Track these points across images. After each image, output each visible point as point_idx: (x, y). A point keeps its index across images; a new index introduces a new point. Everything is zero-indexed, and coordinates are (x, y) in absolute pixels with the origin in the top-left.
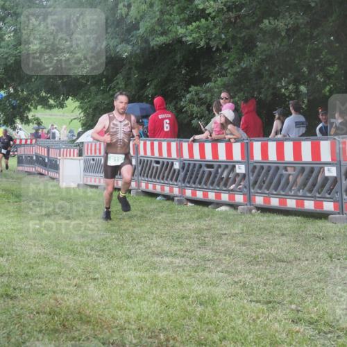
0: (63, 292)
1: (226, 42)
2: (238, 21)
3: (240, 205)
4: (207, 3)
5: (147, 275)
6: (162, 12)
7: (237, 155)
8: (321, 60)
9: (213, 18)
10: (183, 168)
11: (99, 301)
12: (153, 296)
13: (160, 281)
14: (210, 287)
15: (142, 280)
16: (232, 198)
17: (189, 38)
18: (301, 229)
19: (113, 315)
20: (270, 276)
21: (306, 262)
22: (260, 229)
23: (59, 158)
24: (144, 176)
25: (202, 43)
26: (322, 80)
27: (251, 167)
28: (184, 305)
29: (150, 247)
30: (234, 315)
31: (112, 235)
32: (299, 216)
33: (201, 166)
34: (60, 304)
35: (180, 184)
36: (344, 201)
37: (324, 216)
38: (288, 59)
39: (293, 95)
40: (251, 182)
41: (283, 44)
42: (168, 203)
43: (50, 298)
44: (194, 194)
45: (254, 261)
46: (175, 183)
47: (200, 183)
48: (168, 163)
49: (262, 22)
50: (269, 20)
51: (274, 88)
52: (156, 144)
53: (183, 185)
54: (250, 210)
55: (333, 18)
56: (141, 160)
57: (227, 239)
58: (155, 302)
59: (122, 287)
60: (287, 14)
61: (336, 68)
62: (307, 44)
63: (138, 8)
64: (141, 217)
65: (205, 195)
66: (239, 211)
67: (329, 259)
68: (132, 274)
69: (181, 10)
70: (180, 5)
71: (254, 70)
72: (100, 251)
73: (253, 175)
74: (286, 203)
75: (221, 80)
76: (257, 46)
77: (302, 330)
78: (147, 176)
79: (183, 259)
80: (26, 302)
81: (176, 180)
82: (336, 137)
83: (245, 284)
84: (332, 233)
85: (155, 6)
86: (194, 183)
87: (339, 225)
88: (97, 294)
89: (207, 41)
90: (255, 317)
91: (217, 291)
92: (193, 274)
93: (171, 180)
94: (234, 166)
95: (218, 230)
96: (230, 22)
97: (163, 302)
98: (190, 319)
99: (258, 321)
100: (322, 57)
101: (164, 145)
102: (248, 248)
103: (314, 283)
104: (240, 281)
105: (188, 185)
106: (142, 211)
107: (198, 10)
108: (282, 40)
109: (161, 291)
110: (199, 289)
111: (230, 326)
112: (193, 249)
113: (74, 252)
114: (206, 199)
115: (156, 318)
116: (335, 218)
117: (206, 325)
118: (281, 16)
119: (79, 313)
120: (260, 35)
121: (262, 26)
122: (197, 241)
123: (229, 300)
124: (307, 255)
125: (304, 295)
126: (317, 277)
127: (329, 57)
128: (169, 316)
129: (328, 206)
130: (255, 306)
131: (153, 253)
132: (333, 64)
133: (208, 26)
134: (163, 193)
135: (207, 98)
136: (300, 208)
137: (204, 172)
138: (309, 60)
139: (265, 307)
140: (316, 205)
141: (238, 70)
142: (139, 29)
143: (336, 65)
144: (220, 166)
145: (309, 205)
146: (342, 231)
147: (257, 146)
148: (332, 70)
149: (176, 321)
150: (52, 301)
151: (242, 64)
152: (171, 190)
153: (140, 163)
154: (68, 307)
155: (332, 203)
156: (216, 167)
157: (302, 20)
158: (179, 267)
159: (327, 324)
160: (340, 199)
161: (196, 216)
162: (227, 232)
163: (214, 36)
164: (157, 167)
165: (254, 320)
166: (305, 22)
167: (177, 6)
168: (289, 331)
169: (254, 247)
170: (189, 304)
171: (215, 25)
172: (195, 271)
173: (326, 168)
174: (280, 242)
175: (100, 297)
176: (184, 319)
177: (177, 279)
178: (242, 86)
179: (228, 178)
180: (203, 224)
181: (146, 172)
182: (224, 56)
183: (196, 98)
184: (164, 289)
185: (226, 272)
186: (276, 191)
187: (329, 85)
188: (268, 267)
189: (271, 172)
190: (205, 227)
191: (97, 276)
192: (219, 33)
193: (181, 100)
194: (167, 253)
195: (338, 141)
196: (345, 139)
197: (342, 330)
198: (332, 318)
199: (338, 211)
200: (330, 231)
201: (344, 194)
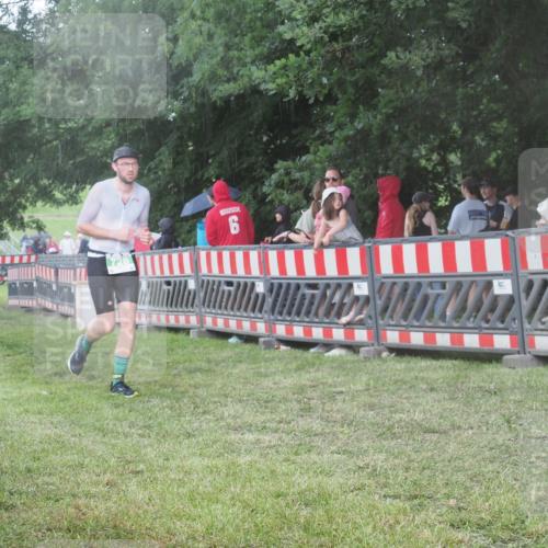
0: (88, 495)
1: (330, 90)
2: (347, 55)
3: (362, 345)
4: (297, 30)
5: (219, 462)
6: (228, 47)
7: (354, 267)
8: (481, 112)
9: (308, 53)
10: (271, 291)
11: (146, 507)
12: (230, 496)
13: (241, 471)
14: (320, 477)
15: (212, 472)
16: (349, 335)
17: (271, 86)
18: (460, 380)
19: (169, 528)
20: (414, 456)
21: (470, 432)
22: (396, 382)
23: (73, 283)
24: (209, 306)
25: (292, 93)
26: (483, 144)
27: (377, 286)
28: (281, 507)
29: (222, 418)
30: (358, 520)
31: (162, 402)
32: (456, 359)
33: (298, 287)
34: (83, 514)
35: (266, 316)
36: (525, 333)
37: (495, 357)
38: (428, 113)
39: (439, 169)
40: (379, 309)
41: (420, 90)
42: (248, 347)
43: (68, 505)
44: (289, 331)
45: (388, 432)
46: (260, 316)
47: (298, 314)
48: (246, 284)
49: (386, 56)
50: (396, 52)
51: (409, 159)
52: (226, 255)
53: (272, 317)
54: (379, 354)
55: (497, 45)
56: (203, 281)
57: (344, 401)
58: (234, 505)
59: (181, 483)
60: (424, 42)
61: (504, 123)
62: (458, 87)
63: (189, 41)
64: (209, 371)
65: (308, 332)
66: (361, 355)
67: (506, 424)
68: (196, 462)
69: (257, 42)
70: (255, 34)
71: (375, 133)
72: (145, 427)
73: (380, 298)
74: (434, 340)
75: (325, 151)
76: (378, 94)
77: (466, 539)
78: (214, 307)
79: (277, 435)
80: (30, 513)
81: (260, 311)
82: (509, 233)
83: (375, 470)
84: (509, 384)
85: (216, 37)
86: (289, 314)
87: (520, 371)
88: (141, 496)
89: (300, 89)
90: (391, 522)
91: (332, 484)
92: (293, 458)
93: (253, 310)
94: (351, 286)
95: (330, 386)
96: (335, 58)
97: (246, 505)
98: (290, 528)
99: (398, 528)
100: (482, 107)
101: (239, 255)
102: (378, 414)
103: (482, 463)
104: (367, 466)
105: (280, 318)
106: (209, 361)
107: (283, 41)
108: (418, 84)
109: (243, 487)
110: (303, 482)
111: (353, 537)
112: (290, 418)
113: (103, 431)
114: (307, 339)
115: (237, 529)
116: (514, 360)
117: (316, 538)
118: (415, 45)
119: (115, 527)
120: (383, 76)
121: (384, 61)
122: (296, 406)
123: (350, 496)
124: (472, 420)
125: (468, 484)
126: (487, 454)
127: (494, 106)
128: (256, 525)
129: (502, 341)
130: (391, 504)
131: (229, 427)
132: (499, 118)
133: (300, 66)
134: (240, 331)
135: (303, 179)
136: (457, 347)
137: (304, 295)
138: (462, 113)
139: (407, 505)
140: (482, 341)
141: (351, 133)
142: (192, 76)
143: (505, 120)
144: (328, 286)
145: (471, 341)
146: (525, 380)
147: (385, 251)
148: (500, 126)
149: (267, 533)
150: (71, 510)
151: (356, 124)
152: (253, 327)
153: (202, 286)
154: (97, 519)
155: (508, 337)
156: (322, 287)
157: (448, 50)
158: (271, 447)
159: (505, 527)
160: (520, 330)
161: (294, 365)
162: (344, 389)
163: (310, 81)
164: (230, 292)
165: (391, 527)
166: (454, 53)
167: (249, 35)
168: (447, 541)
169: (387, 410)
170: (287, 504)
171: (311, 64)
172: (296, 454)
173: (495, 283)
174: (427, 402)
175: (147, 501)
176: (281, 529)
177: (268, 467)
178: (358, 158)
179: (342, 305)
180: (305, 378)
181: (213, 300)
182: (327, 111)
183: (286, 180)
184: (248, 484)
185: (345, 452)
186: (418, 320)
187: (495, 150)
188: (411, 442)
189: (409, 292)
190: (309, 383)
191: (141, 467)
192: (318, 75)
193: (263, 183)
194: (251, 425)
195: (513, 239)
196: (522, 235)
197: (530, 536)
198: (513, 518)
199: (517, 349)
200: (505, 380)
201: (525, 321)
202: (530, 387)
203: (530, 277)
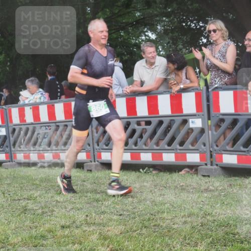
36: (12, 152)
67: (2, 195)
82: (4, 107)
84: (5, 176)
87: (10, 170)
116: (8, 165)
143: (4, 55)
146: (12, 174)
155: (4, 154)
160: (10, 152)
195: (6, 109)
196: (10, 108)
197: (11, 245)
198: (3, 237)
199: (9, 160)
200: (3, 174)
201: (12, 147)
202: (14, 177)
203: (14, 127)
